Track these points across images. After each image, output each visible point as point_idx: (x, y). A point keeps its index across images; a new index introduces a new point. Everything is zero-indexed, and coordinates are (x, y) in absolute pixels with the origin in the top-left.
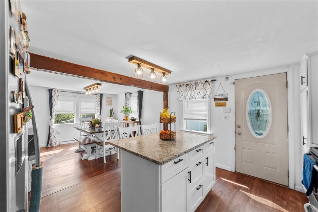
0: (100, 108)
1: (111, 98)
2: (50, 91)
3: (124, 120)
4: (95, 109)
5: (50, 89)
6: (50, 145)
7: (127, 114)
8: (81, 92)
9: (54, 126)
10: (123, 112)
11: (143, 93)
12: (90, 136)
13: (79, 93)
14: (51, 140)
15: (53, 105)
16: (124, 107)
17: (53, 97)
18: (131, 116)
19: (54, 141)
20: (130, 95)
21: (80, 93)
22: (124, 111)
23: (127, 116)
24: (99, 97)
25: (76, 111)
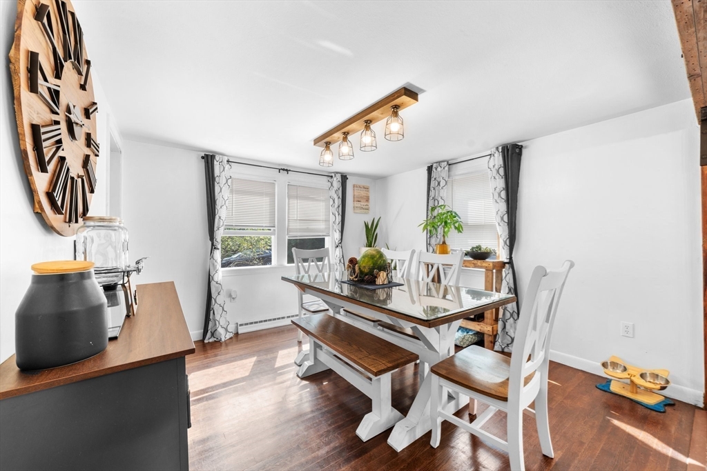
0: (340, 217)
1: (367, 188)
2: (209, 160)
4: (327, 221)
5: (207, 155)
6: (213, 335)
7: (444, 236)
8: (288, 166)
9: (221, 274)
12: (339, 313)
13: (284, 170)
14: (215, 320)
15: (218, 206)
17: (217, 179)
19: (223, 322)
20: (449, 169)
21: (287, 170)
23: (444, 242)
24: (337, 183)
25: (276, 228)
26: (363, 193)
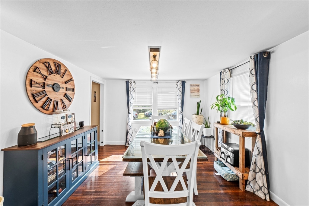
1: (198, 86)
3: (218, 123)
5: (127, 81)
6: (129, 144)
7: (225, 112)
9: (131, 121)
10: (217, 107)
11: (269, 57)
14: (128, 139)
15: (130, 99)
16: (219, 98)
17: (130, 89)
18: (234, 116)
20: (231, 74)
21: (157, 82)
22: (217, 105)
23: (225, 116)
24: (180, 85)
25: (153, 106)
26: (196, 88)
